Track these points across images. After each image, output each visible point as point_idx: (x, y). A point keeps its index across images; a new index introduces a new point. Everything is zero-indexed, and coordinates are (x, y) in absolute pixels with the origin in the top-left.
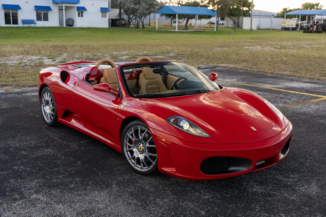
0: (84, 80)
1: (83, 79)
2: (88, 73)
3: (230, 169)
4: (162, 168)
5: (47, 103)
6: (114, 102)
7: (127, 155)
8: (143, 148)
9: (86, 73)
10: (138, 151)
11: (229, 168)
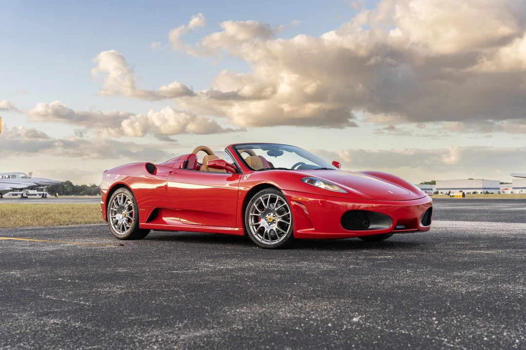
0: (182, 167)
1: (180, 168)
2: (186, 160)
3: (371, 227)
4: (298, 231)
5: (121, 209)
6: (229, 179)
7: (253, 230)
8: (273, 218)
9: (183, 161)
10: (267, 222)
11: (369, 226)
